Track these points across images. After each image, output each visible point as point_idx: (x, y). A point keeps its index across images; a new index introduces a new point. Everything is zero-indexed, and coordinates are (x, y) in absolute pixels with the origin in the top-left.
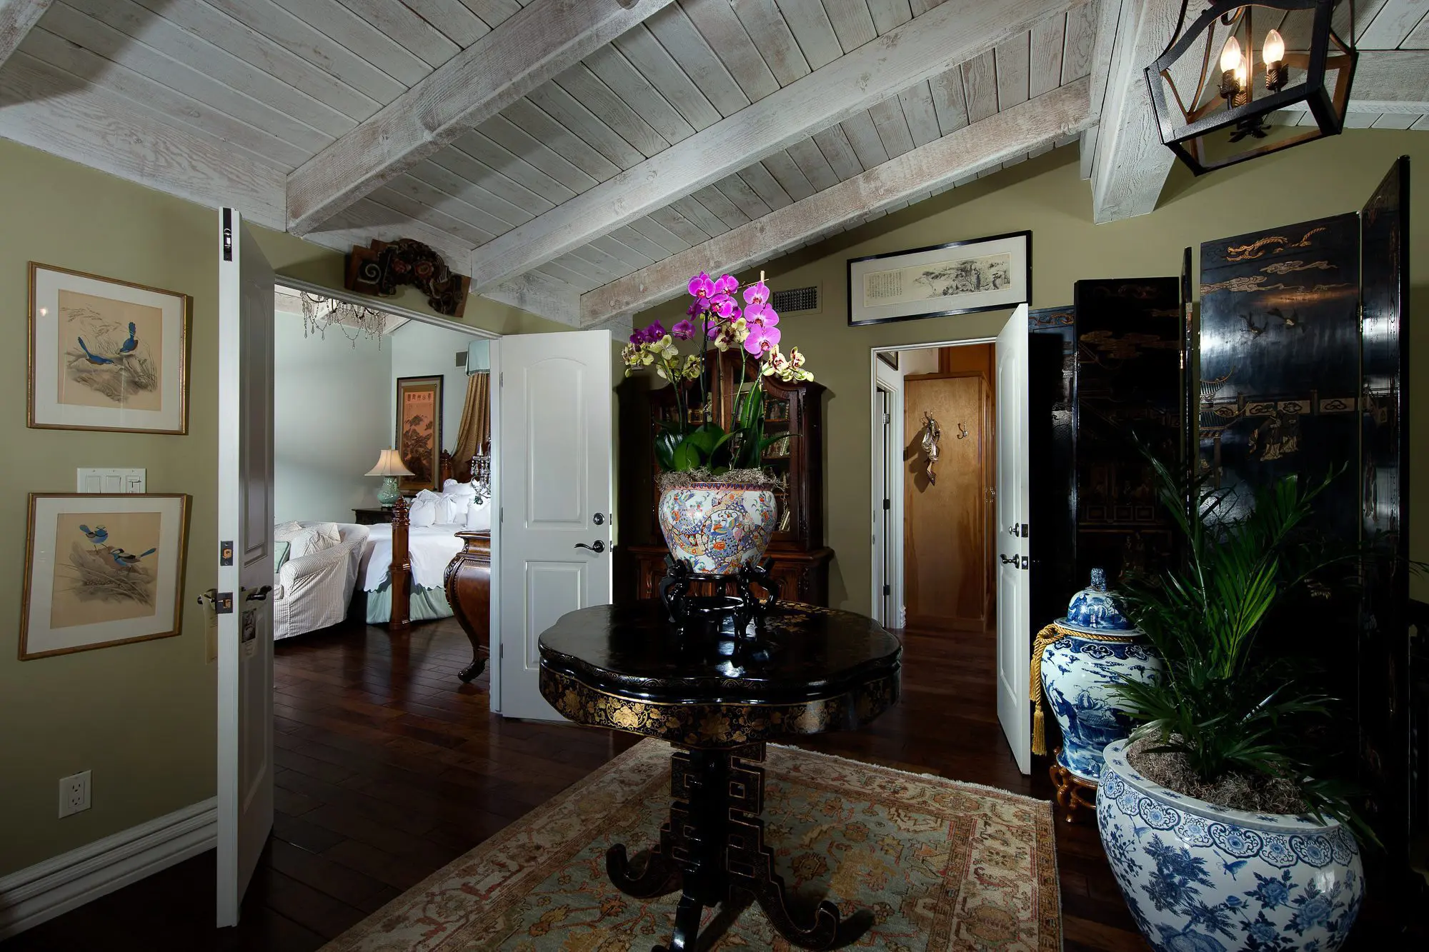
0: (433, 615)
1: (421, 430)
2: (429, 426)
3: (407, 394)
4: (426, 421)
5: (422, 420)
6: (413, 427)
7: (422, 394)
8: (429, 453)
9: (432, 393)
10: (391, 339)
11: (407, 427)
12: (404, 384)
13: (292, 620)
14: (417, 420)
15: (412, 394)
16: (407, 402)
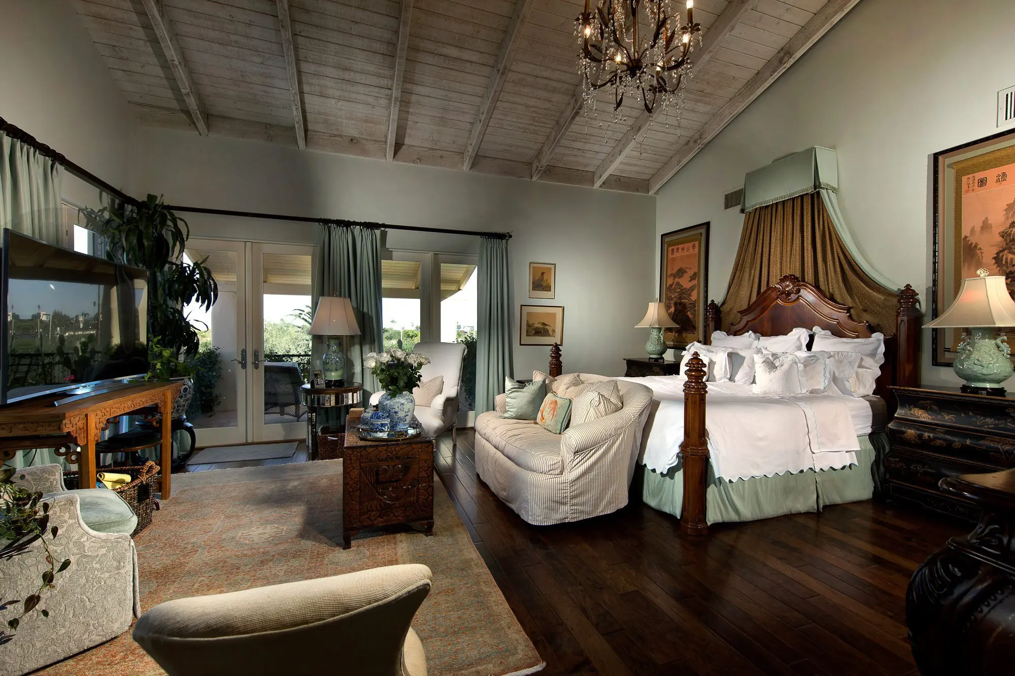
0: (734, 517)
1: (685, 283)
2: (693, 278)
3: (670, 249)
4: (690, 273)
5: (685, 272)
6: (677, 280)
7: (686, 245)
8: (694, 304)
9: (697, 243)
10: (655, 198)
11: (670, 281)
12: (667, 239)
13: (575, 501)
14: (681, 272)
15: (675, 248)
16: (670, 256)
